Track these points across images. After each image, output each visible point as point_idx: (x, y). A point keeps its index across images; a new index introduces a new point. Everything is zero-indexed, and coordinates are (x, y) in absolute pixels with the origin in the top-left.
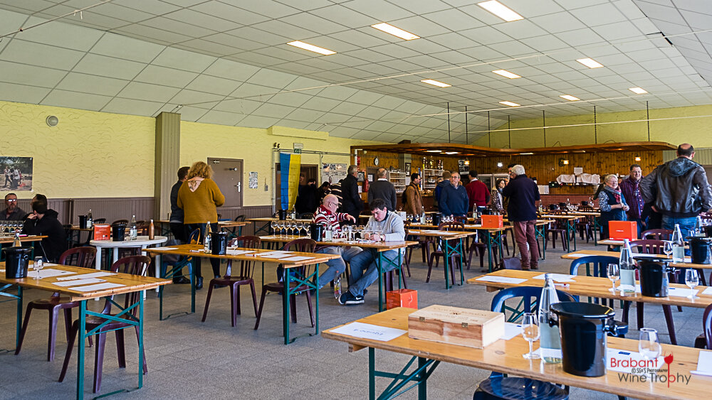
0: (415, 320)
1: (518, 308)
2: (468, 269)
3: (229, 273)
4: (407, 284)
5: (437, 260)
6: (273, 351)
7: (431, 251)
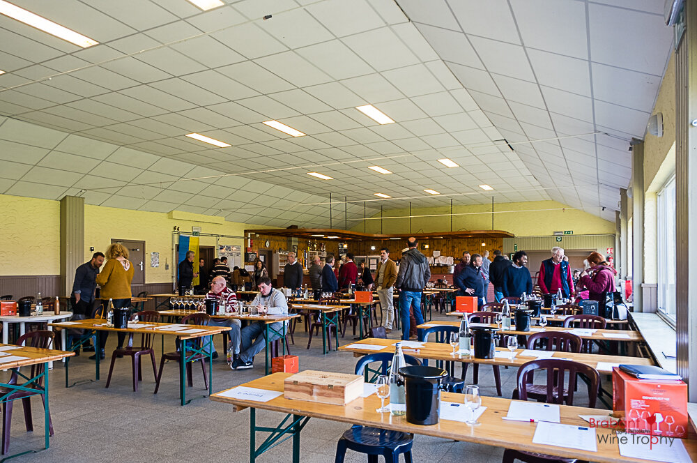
0: (290, 383)
1: (379, 370)
2: (343, 337)
3: (131, 344)
4: (290, 351)
5: (317, 329)
6: (171, 412)
7: (313, 322)
